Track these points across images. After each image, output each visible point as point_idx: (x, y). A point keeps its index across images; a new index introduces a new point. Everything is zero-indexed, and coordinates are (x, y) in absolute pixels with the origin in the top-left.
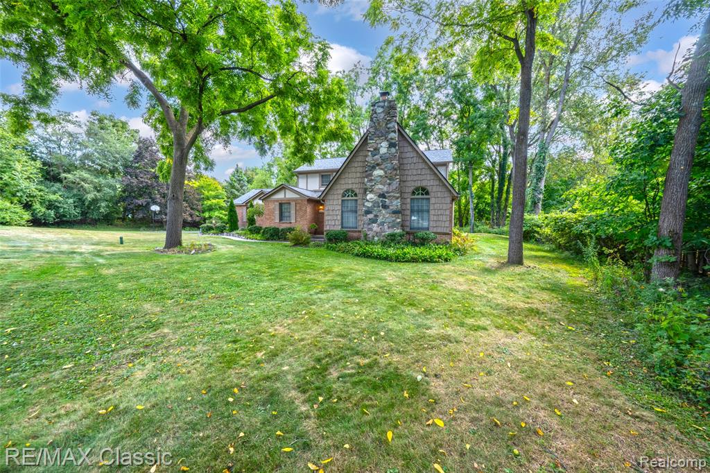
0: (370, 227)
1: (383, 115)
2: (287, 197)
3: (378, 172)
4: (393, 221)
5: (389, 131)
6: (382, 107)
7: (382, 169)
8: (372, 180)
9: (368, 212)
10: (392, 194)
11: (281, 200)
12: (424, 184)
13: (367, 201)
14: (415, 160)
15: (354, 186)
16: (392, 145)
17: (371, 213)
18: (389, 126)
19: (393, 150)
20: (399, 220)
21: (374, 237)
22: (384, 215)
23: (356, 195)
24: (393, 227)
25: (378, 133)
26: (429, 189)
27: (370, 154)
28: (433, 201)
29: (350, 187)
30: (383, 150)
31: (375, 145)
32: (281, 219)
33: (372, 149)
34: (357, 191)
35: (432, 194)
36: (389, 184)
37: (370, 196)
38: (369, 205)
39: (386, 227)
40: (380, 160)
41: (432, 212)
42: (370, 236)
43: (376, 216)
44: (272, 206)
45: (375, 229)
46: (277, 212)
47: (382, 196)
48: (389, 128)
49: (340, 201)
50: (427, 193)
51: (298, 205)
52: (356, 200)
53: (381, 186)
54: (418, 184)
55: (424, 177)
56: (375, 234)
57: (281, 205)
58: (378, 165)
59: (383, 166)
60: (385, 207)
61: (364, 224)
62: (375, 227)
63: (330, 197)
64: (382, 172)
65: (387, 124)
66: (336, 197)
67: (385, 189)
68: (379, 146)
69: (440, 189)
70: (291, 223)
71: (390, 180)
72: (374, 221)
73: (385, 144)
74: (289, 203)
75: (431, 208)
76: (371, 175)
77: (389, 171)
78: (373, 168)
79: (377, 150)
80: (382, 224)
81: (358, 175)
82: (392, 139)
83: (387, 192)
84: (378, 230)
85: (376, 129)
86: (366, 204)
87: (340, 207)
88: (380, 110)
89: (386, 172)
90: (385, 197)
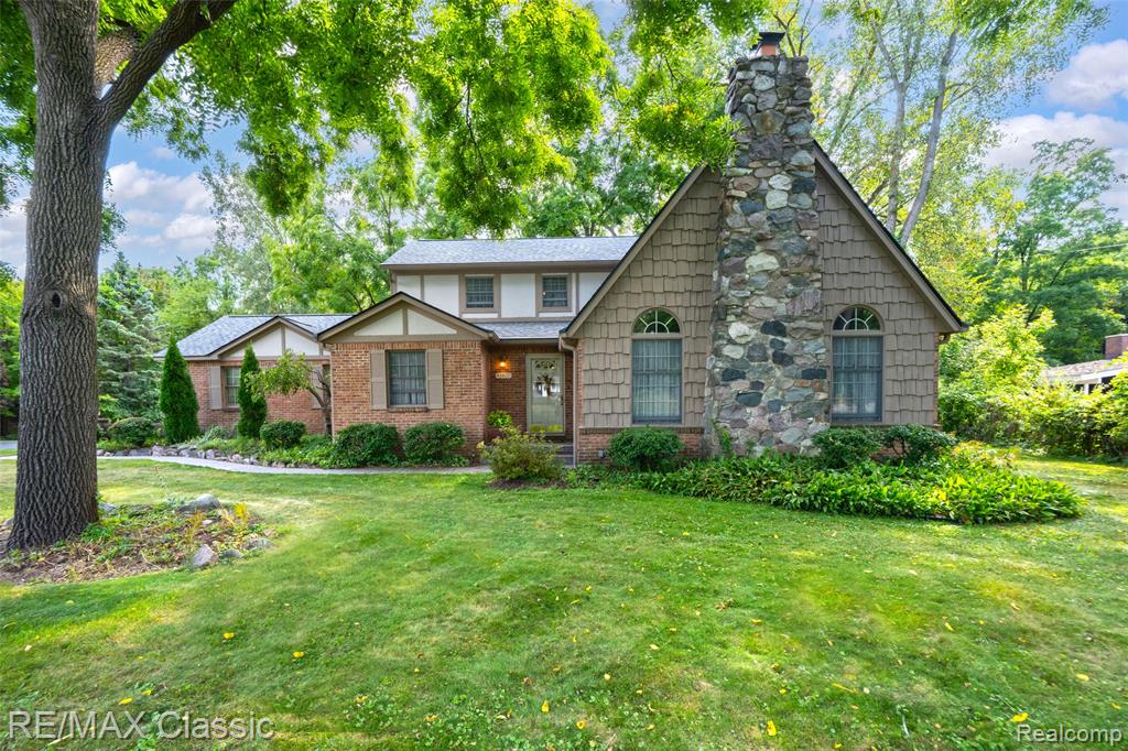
0: (737, 416)
1: (772, 99)
2: (410, 333)
3: (760, 261)
4: (808, 398)
5: (792, 143)
6: (773, 75)
7: (770, 252)
8: (743, 282)
9: (732, 374)
10: (802, 323)
11: (393, 340)
12: (866, 298)
13: (731, 341)
14: (845, 233)
15: (670, 302)
16: (799, 186)
17: (743, 376)
18: (793, 130)
19: (805, 200)
20: (822, 396)
21: (751, 444)
22: (779, 382)
23: (675, 327)
24: (804, 415)
25: (760, 147)
26: (882, 311)
27: (736, 205)
28: (890, 343)
29: (659, 302)
30: (776, 199)
31: (752, 183)
32: (392, 397)
33: (743, 194)
34: (680, 315)
35: (889, 327)
36: (794, 296)
37: (736, 329)
38: (736, 353)
39: (787, 416)
40: (767, 227)
41: (888, 374)
42: (741, 442)
43: (757, 385)
44: (358, 360)
45: (752, 422)
46: (379, 380)
47: (775, 327)
48: (792, 138)
49: (628, 343)
50: (875, 324)
51: (451, 358)
52: (679, 341)
53: (769, 302)
54: (853, 299)
55: (868, 281)
56: (753, 437)
57: (390, 355)
58: (761, 239)
59: (774, 245)
60: (782, 359)
61: (720, 409)
62: (753, 415)
63: (595, 331)
64: (772, 259)
65: (786, 125)
66: (614, 331)
67: (782, 308)
68: (764, 185)
69: (906, 312)
70: (427, 410)
71: (794, 282)
72: (751, 399)
73: (781, 182)
74: (422, 352)
75: (887, 360)
76: (741, 268)
77: (795, 260)
78: (748, 248)
79: (757, 196)
80: (774, 406)
81: (684, 269)
82: (801, 168)
83: (790, 318)
84: (764, 424)
85: (755, 137)
86: (728, 350)
87: (627, 362)
88: (764, 83)
89: (783, 262)
90: (780, 331)
